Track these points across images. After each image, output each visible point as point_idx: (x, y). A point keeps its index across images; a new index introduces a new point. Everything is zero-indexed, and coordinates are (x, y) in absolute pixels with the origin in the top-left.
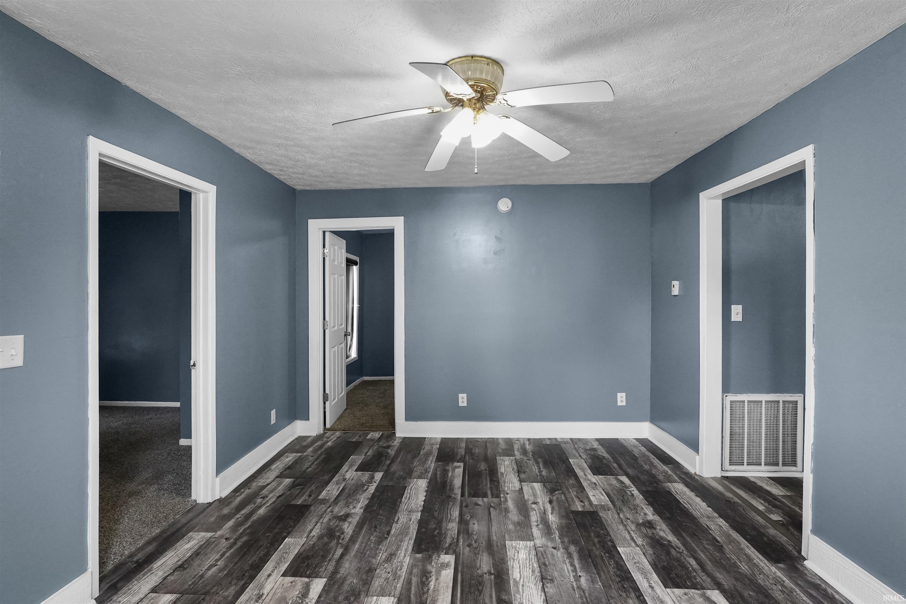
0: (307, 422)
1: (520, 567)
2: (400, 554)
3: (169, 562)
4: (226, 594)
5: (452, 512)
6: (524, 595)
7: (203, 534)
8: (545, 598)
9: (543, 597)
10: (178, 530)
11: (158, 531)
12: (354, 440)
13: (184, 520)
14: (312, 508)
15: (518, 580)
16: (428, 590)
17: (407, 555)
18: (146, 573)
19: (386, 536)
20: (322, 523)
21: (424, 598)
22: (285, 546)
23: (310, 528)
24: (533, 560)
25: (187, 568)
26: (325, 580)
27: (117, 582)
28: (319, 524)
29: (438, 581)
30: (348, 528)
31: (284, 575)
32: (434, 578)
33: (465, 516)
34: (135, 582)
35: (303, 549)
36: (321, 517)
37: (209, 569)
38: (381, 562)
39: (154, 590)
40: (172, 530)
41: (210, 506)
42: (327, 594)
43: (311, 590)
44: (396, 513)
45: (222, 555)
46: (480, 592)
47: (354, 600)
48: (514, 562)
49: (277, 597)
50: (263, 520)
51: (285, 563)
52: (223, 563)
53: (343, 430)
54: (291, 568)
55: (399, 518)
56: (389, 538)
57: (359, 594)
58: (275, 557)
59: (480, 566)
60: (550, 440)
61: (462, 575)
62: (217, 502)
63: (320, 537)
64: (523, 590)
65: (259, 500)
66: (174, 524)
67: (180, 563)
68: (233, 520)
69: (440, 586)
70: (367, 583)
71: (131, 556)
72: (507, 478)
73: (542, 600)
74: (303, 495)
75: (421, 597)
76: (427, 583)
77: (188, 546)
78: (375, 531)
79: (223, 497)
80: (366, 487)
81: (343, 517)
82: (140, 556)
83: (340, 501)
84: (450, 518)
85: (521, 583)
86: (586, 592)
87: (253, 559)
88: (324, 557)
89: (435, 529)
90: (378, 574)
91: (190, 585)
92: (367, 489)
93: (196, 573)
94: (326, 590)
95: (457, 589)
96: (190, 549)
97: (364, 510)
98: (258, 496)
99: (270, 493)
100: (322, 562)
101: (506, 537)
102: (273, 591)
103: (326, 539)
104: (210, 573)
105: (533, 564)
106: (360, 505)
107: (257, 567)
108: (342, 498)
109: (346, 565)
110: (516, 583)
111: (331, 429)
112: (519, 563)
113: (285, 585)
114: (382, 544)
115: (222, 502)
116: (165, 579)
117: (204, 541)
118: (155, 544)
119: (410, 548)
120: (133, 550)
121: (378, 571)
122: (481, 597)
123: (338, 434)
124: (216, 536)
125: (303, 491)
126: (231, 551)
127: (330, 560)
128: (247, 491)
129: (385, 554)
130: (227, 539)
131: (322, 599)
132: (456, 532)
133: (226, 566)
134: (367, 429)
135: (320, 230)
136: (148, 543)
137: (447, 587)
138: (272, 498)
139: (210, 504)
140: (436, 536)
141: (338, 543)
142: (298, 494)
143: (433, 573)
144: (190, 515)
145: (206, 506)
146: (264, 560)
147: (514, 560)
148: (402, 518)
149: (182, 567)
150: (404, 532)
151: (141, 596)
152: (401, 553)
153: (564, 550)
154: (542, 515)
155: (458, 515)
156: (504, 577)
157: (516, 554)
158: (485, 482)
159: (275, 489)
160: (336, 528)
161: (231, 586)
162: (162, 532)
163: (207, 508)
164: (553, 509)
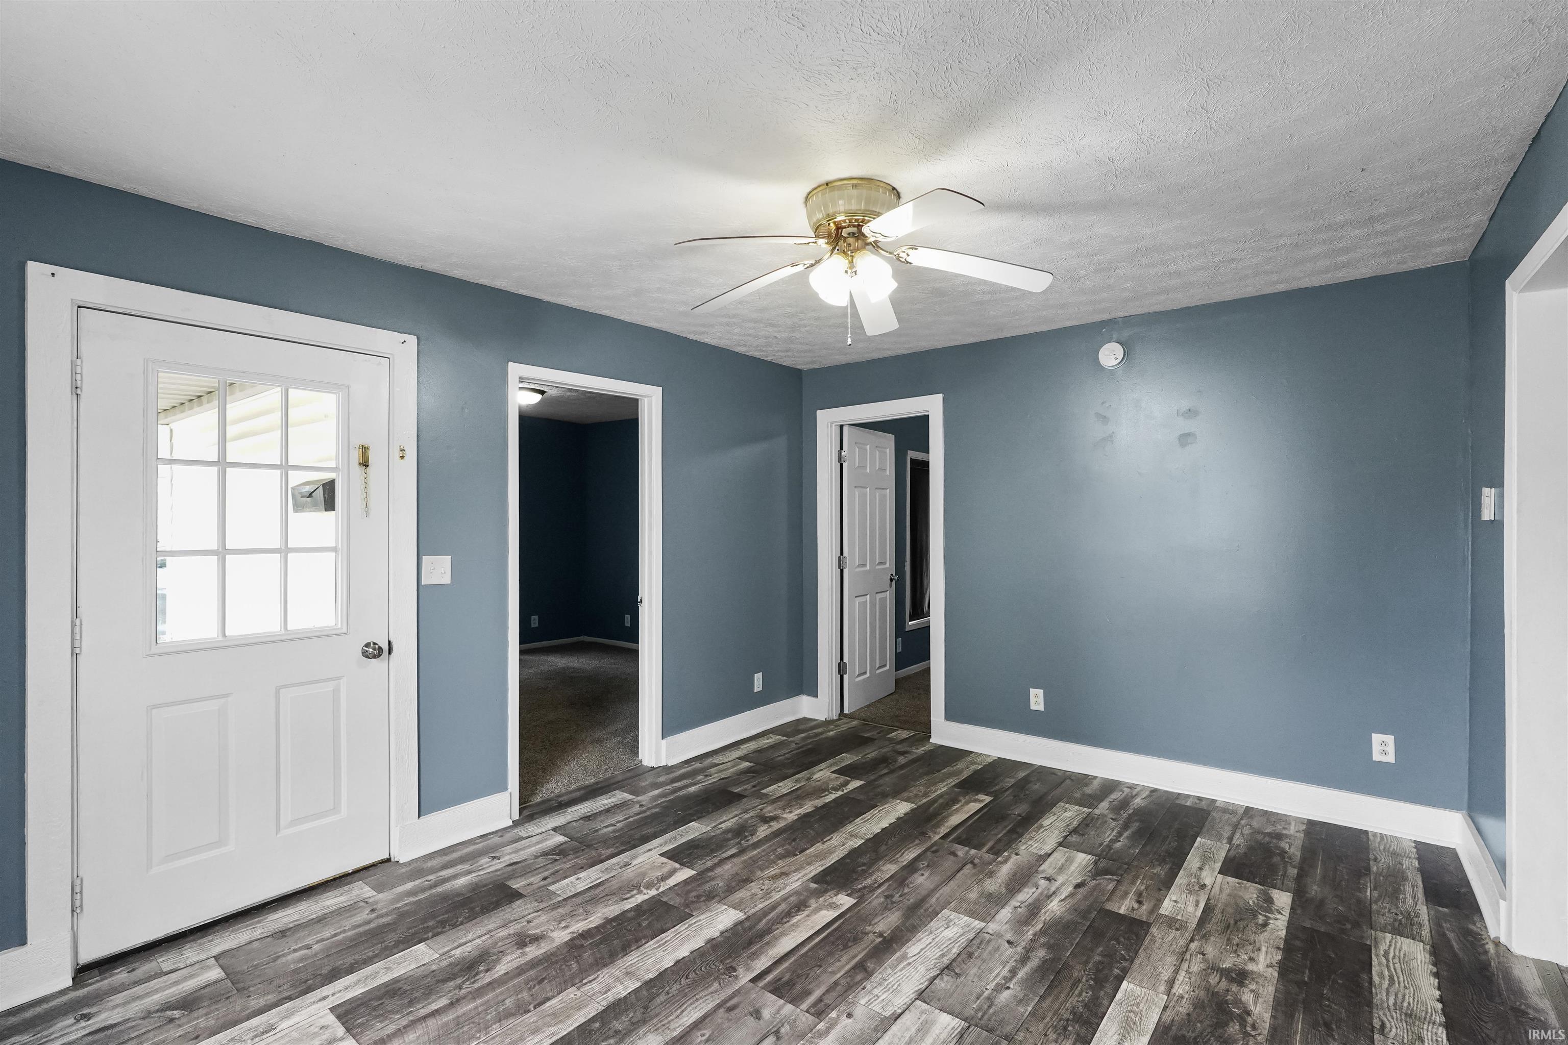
0: (814, 699)
1: (930, 943)
2: (794, 876)
3: (582, 811)
4: (603, 852)
5: (906, 852)
6: (899, 974)
7: (626, 795)
8: (924, 988)
9: (923, 986)
10: (608, 786)
11: (593, 780)
12: (866, 736)
13: (620, 778)
14: (745, 800)
15: (910, 955)
16: (788, 921)
17: (801, 880)
18: (560, 814)
19: (797, 853)
20: (740, 818)
21: (774, 927)
22: (686, 828)
23: (725, 818)
24: (958, 944)
25: (591, 820)
26: (694, 872)
27: (536, 813)
28: (737, 818)
29: (808, 918)
30: (763, 831)
31: (661, 855)
32: (806, 913)
33: (920, 862)
34: (547, 818)
35: (699, 837)
36: (746, 811)
37: (606, 827)
38: (765, 876)
39: (554, 829)
40: (607, 784)
41: (652, 770)
42: (684, 886)
43: (673, 877)
44: (833, 832)
45: (626, 819)
46: (846, 947)
47: (704, 901)
48: (928, 935)
49: (639, 870)
50: (688, 797)
51: (673, 844)
52: (622, 825)
53: (864, 720)
54: (674, 850)
55: (832, 838)
56: (798, 857)
57: (713, 898)
58: (668, 836)
59: (875, 924)
60: (1200, 800)
61: (843, 923)
62: (661, 768)
63: (727, 831)
64: (904, 968)
65: (700, 777)
66: (609, 778)
67: (589, 814)
68: (660, 790)
69: (806, 923)
70: (730, 890)
71: (559, 796)
72: (1041, 835)
73: (917, 989)
74: (747, 784)
75: (773, 925)
76: (793, 915)
77: (606, 802)
78: (790, 844)
79: (670, 764)
80: (827, 793)
81: (768, 819)
82: (565, 798)
83: (781, 801)
84: (898, 858)
85: (910, 961)
86: (993, 1007)
87: (650, 831)
88: (712, 851)
89: (864, 864)
90: (751, 887)
91: (583, 835)
92: (826, 795)
93: (594, 827)
94: (686, 882)
95: (821, 934)
96: (607, 805)
97: (799, 818)
98: (703, 773)
99: (716, 773)
100: (707, 856)
101: (951, 905)
102: (640, 865)
103: (730, 835)
104: (605, 830)
105: (953, 947)
106: (799, 811)
107: (645, 839)
108: (788, 797)
109: (727, 867)
110: (904, 957)
111: (851, 716)
112: (933, 939)
113: (656, 864)
114: (784, 860)
115: (667, 769)
116: (569, 823)
117: (622, 801)
118: (582, 792)
119: (813, 874)
120: (563, 791)
121: (752, 884)
122: (841, 954)
123: (855, 723)
124: (635, 800)
125: (751, 780)
126: (636, 818)
127: (715, 856)
128: (698, 765)
129: (778, 870)
130: (641, 806)
131: (676, 888)
132: (888, 876)
133: (622, 829)
134: (897, 724)
135: (834, 425)
136: (579, 789)
137: (812, 927)
138: (714, 778)
139: (653, 768)
140: (857, 872)
141: (739, 843)
142: (743, 781)
143: (811, 908)
144: (629, 775)
145: (647, 770)
146: (655, 836)
147: (931, 933)
148: (835, 839)
149: (587, 818)
150: (821, 856)
151: (544, 830)
152: (796, 876)
153: (1023, 951)
154: (1043, 897)
155: (911, 858)
156: (894, 945)
157: (943, 928)
158: (1000, 828)
159: (728, 769)
160: (750, 827)
161: (612, 848)
162: (597, 783)
163: (649, 771)
164: (1071, 895)
